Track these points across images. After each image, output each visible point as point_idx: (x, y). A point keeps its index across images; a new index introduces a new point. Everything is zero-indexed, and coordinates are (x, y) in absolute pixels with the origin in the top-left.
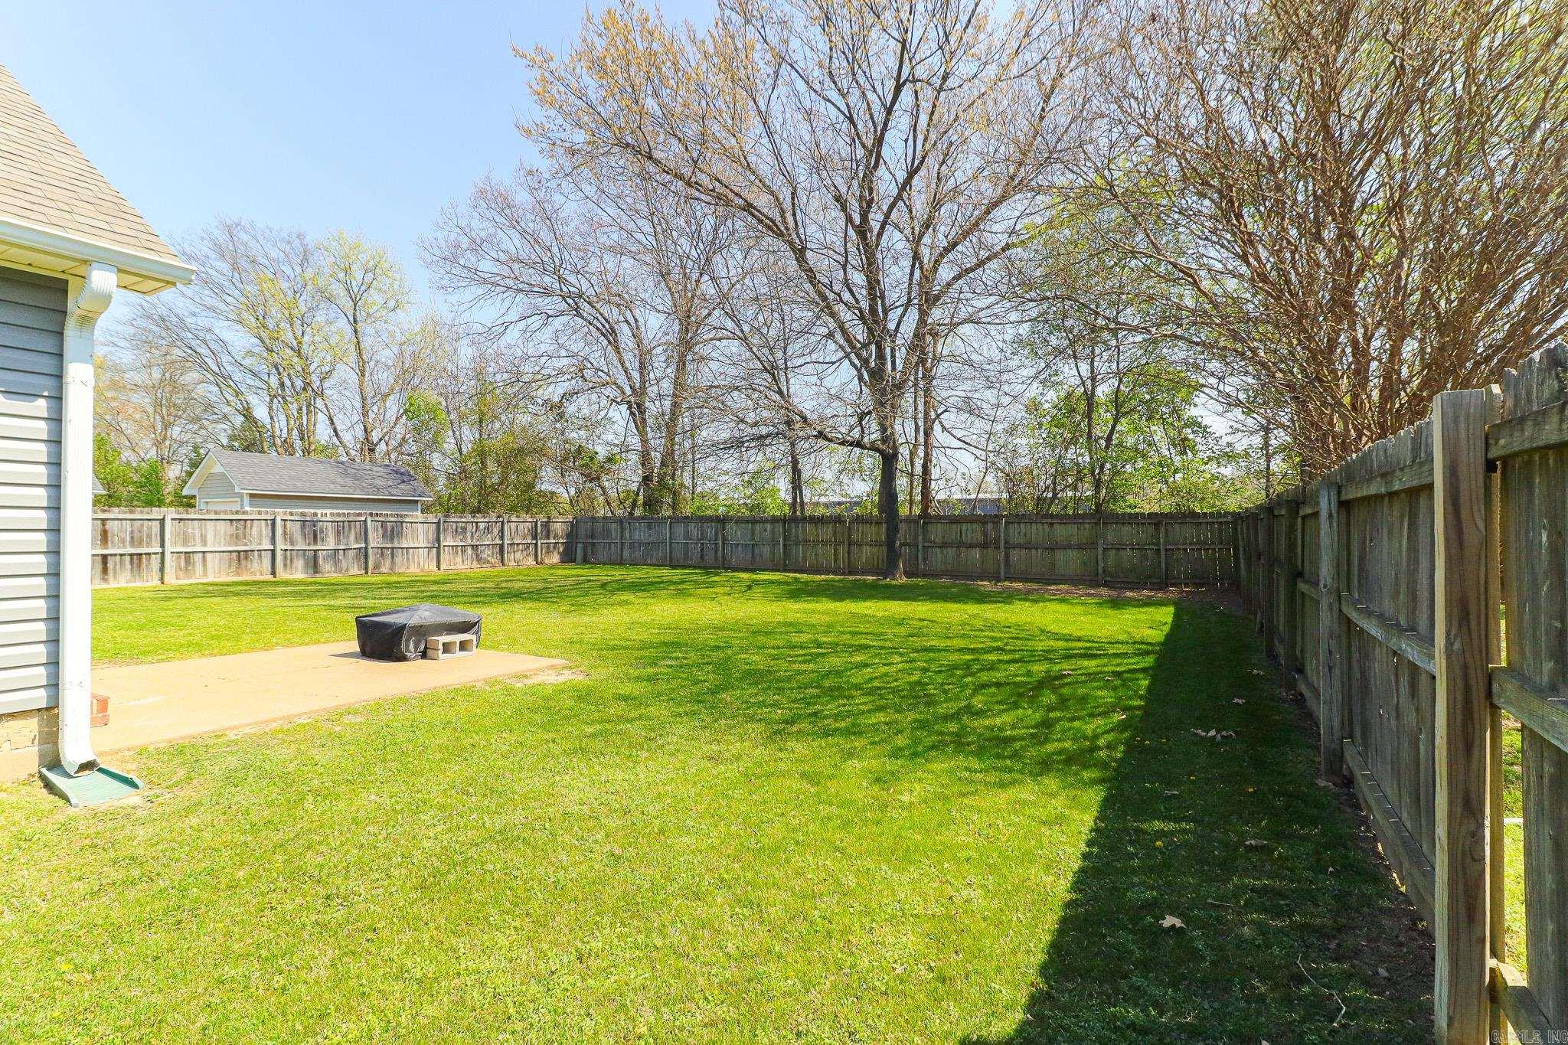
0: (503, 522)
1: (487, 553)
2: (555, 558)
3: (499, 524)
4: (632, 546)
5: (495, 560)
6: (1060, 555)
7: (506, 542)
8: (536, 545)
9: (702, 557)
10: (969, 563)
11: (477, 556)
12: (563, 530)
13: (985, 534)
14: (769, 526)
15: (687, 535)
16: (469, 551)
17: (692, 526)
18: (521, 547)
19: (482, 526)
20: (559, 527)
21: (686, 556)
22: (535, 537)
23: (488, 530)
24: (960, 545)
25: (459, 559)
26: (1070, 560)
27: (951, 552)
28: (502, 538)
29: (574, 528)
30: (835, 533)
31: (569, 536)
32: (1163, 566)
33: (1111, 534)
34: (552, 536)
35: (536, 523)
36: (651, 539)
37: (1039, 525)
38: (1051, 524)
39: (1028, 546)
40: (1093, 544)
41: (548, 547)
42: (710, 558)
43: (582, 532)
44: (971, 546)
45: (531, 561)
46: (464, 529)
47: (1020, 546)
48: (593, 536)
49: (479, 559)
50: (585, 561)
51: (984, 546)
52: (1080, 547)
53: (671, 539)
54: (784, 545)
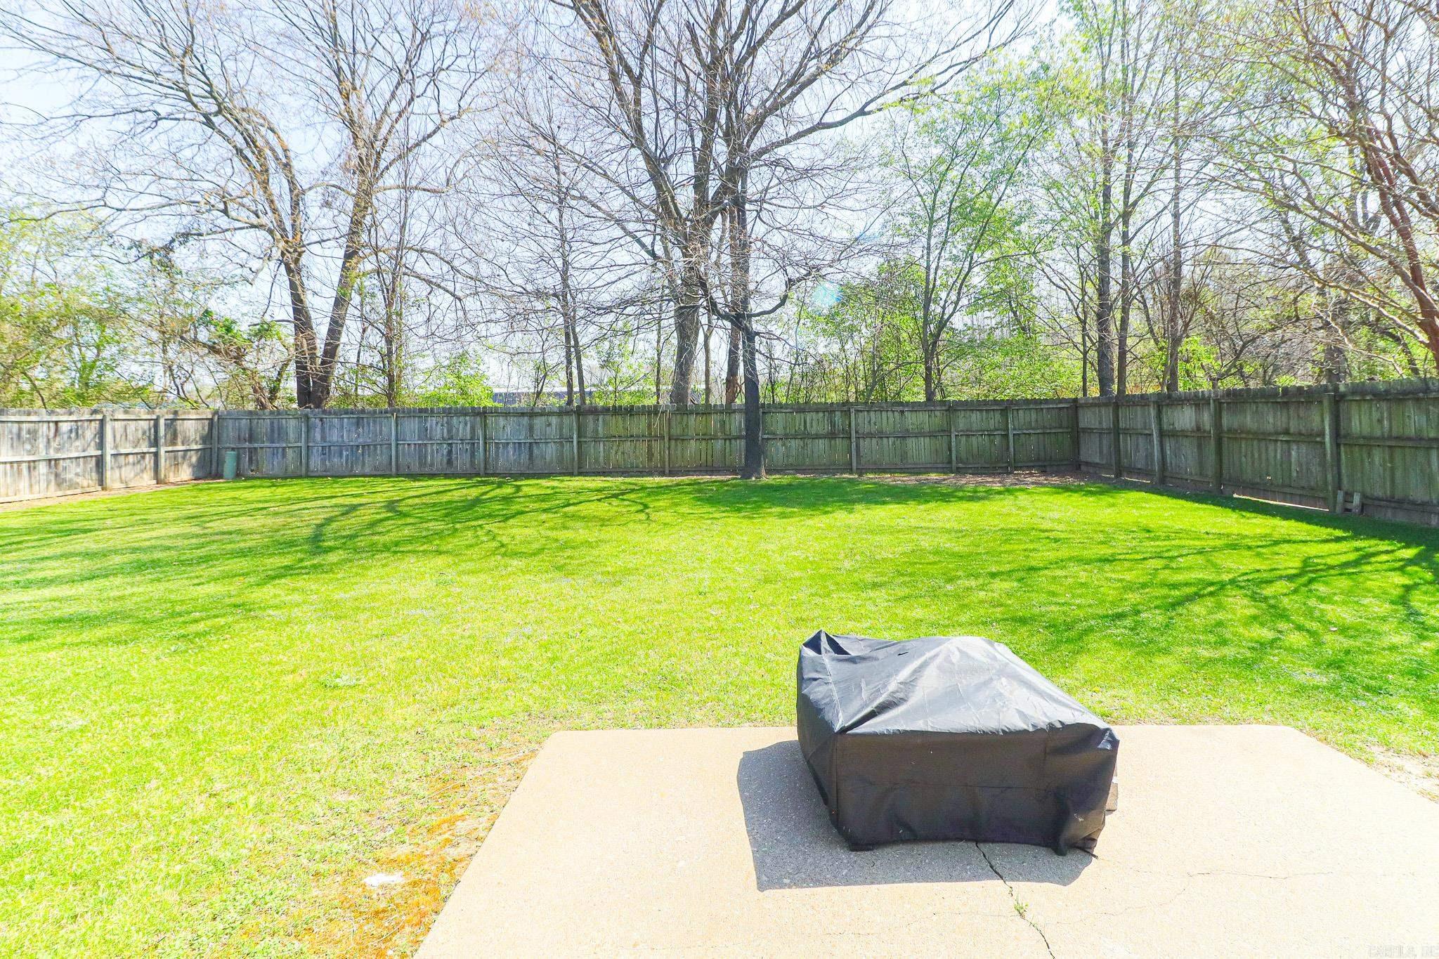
0: (102, 422)
1: (72, 472)
2: (186, 473)
3: (95, 425)
4: (326, 451)
5: (89, 480)
6: (911, 443)
7: (109, 450)
8: (156, 455)
9: (450, 462)
10: (815, 455)
11: (57, 475)
12: (196, 431)
13: (833, 424)
14: (554, 420)
15: (424, 432)
16: (42, 468)
17: (431, 422)
18: (131, 458)
19: (64, 427)
20: (191, 428)
21: (422, 462)
22: (155, 443)
23: (76, 433)
24: (805, 436)
25: (24, 483)
26: (919, 448)
27: (794, 444)
28: (101, 445)
29: (215, 425)
30: (649, 426)
31: (206, 439)
32: (1012, 449)
33: (962, 421)
34: (179, 440)
35: (157, 421)
36: (361, 440)
37: (890, 414)
38: (902, 412)
39: (881, 435)
40: (946, 432)
41: (175, 458)
42: (461, 461)
43: (230, 431)
44: (817, 437)
45: (147, 479)
46: (33, 434)
47: (871, 435)
48: (251, 438)
49: (60, 481)
50: (238, 475)
51: (832, 436)
52: (932, 435)
53: (397, 440)
54: (579, 442)
